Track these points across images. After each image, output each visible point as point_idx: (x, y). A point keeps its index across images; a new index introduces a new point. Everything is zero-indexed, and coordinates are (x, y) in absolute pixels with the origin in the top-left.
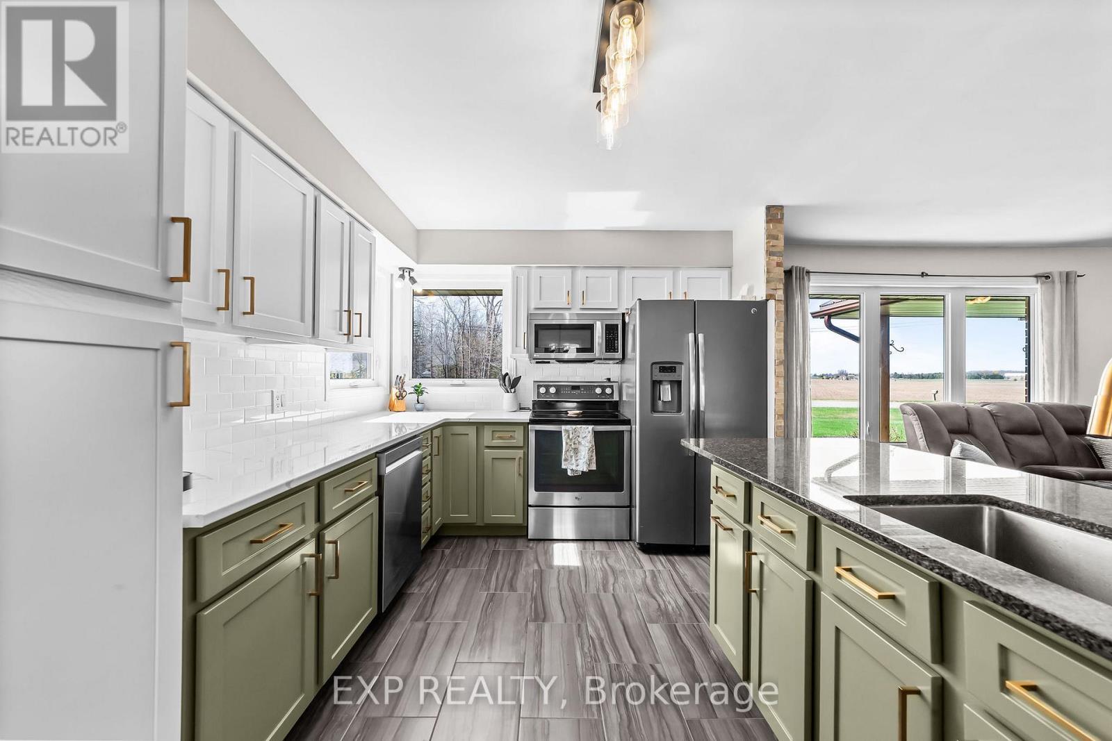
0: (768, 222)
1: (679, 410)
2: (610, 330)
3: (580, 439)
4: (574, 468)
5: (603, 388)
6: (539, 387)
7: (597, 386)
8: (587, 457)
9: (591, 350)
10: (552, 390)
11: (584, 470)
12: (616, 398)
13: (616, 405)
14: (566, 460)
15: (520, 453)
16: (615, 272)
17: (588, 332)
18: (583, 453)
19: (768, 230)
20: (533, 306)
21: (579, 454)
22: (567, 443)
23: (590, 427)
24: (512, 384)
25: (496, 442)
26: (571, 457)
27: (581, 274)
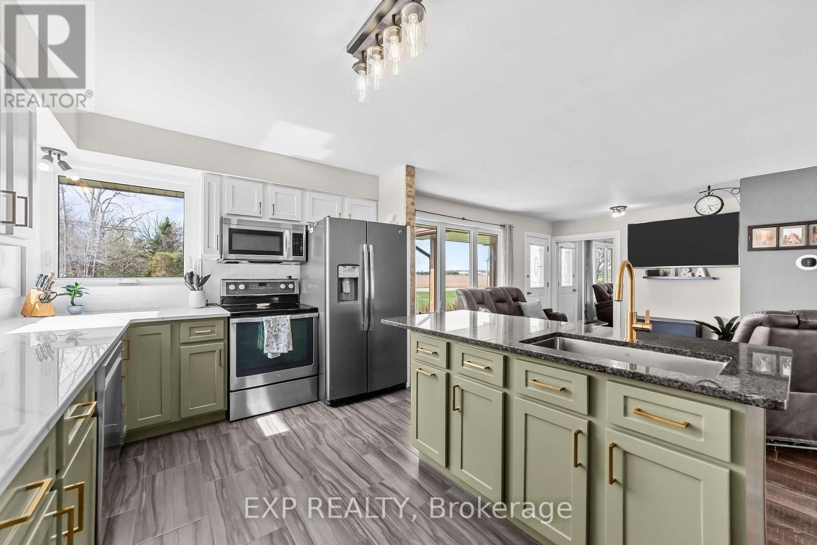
0: (407, 175)
1: (356, 299)
2: (297, 237)
3: (280, 327)
4: (275, 351)
5: (287, 284)
6: (228, 284)
7: (281, 283)
8: (286, 341)
9: (281, 253)
10: (242, 287)
11: (285, 352)
12: (296, 292)
13: (296, 298)
14: (267, 346)
15: (221, 345)
16: (300, 192)
17: (277, 239)
18: (283, 338)
19: (407, 180)
20: (225, 211)
21: (279, 340)
22: (268, 332)
23: (288, 317)
24: (199, 282)
25: (194, 338)
26: (272, 342)
27: (270, 190)
